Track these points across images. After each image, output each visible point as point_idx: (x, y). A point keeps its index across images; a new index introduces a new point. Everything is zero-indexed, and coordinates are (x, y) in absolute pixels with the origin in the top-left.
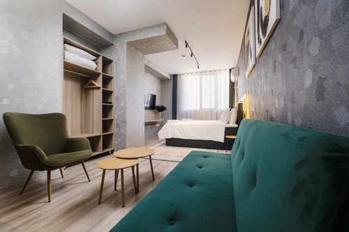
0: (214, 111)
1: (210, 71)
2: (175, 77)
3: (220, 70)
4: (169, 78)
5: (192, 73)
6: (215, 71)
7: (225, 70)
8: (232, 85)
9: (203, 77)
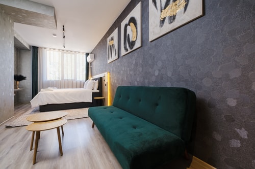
0: (74, 81)
1: (71, 51)
2: (35, 49)
4: (28, 48)
5: (54, 49)
7: (83, 53)
8: (87, 64)
9: (65, 55)
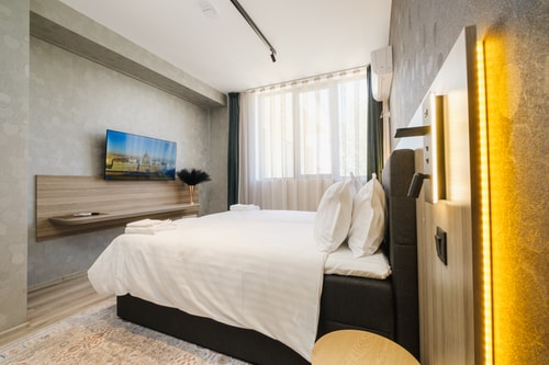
2: (234, 98)
3: (343, 73)
6: (330, 75)
9: (301, 96)
